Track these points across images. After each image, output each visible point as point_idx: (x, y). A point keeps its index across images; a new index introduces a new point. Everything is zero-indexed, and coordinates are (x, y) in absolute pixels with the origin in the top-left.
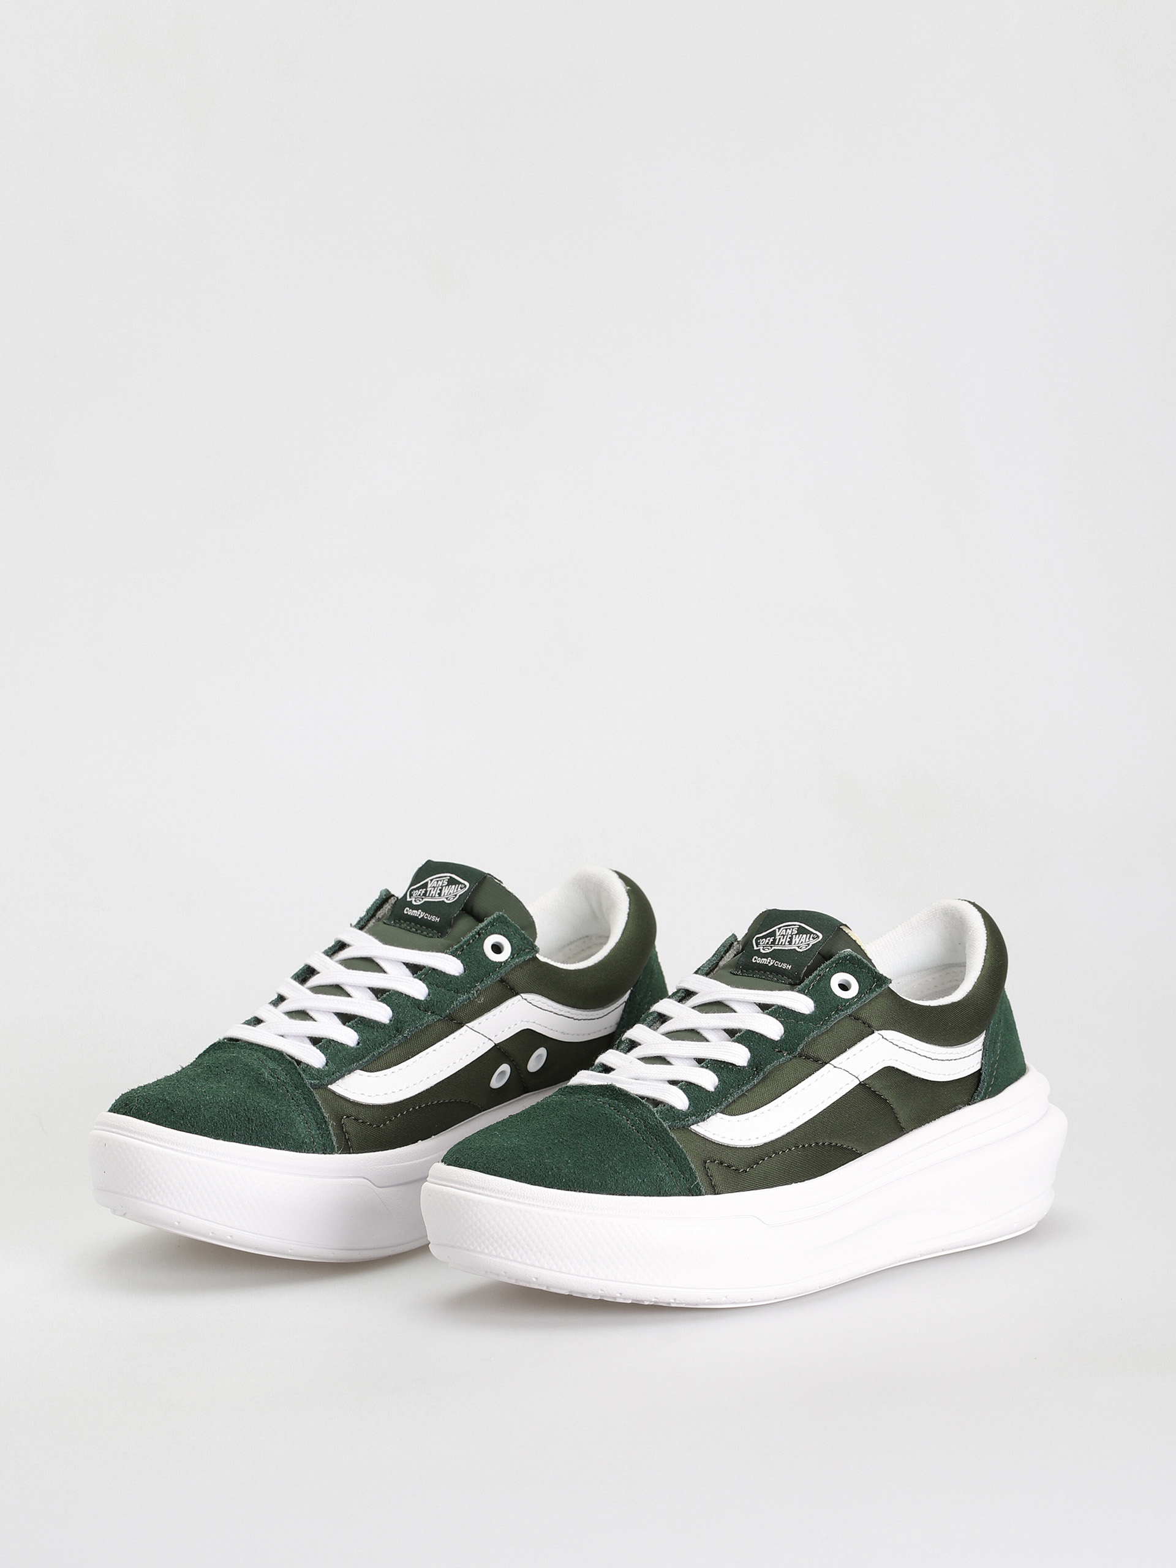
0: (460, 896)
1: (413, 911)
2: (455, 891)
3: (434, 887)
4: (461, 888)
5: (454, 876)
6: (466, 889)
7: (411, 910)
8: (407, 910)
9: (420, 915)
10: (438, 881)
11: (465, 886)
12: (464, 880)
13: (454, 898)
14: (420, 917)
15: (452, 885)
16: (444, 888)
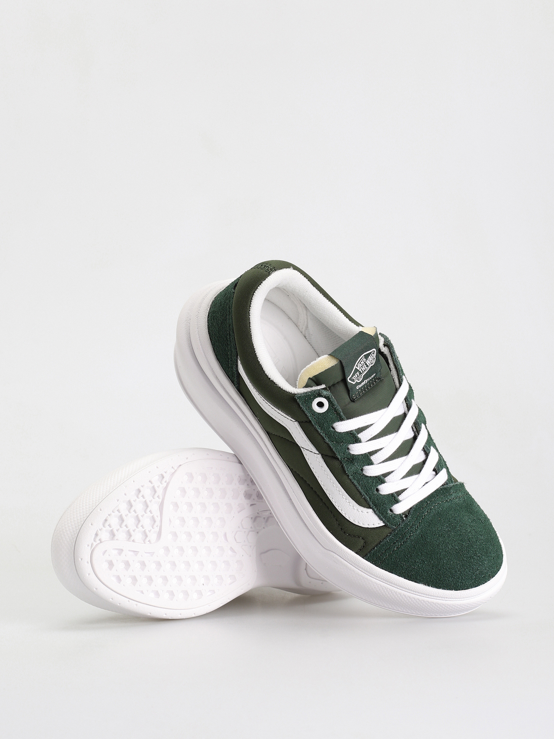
0: (376, 356)
2: (372, 357)
3: (362, 366)
4: (373, 354)
5: (365, 354)
6: (376, 351)
7: (360, 385)
8: (358, 387)
11: (374, 351)
14: (366, 383)
15: (368, 357)
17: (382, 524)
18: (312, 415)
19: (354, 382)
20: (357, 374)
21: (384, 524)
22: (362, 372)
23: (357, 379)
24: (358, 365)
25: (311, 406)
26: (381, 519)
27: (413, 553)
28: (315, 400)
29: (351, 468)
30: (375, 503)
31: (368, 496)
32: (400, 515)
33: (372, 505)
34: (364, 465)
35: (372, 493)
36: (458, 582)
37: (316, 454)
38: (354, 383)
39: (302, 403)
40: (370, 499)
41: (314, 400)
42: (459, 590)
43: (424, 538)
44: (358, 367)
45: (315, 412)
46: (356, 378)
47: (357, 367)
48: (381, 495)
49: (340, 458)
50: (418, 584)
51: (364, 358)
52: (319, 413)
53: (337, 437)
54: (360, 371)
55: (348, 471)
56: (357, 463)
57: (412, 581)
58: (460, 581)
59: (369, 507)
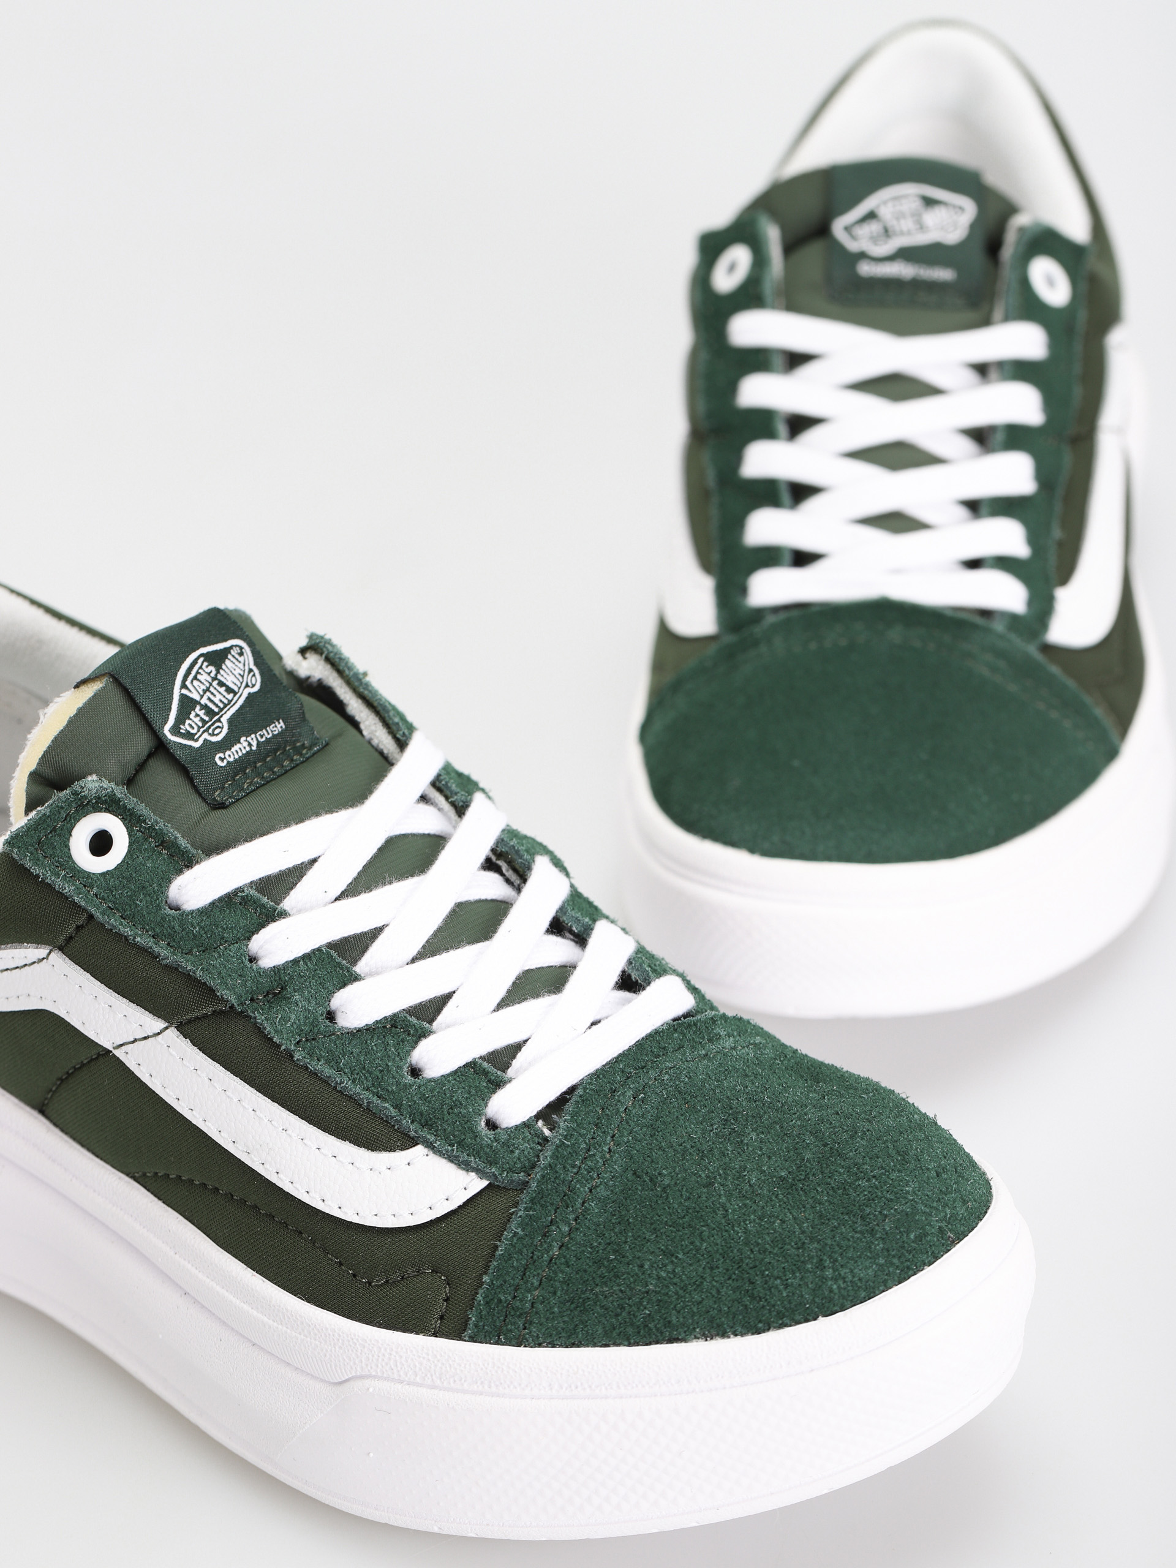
0: (256, 664)
1: (233, 749)
2: (240, 665)
3: (209, 688)
4: (241, 654)
6: (249, 647)
7: (228, 753)
8: (222, 759)
9: (250, 745)
10: (195, 678)
11: (242, 645)
12: (226, 640)
13: (254, 675)
14: (254, 748)
15: (224, 662)
16: (219, 677)
17: (476, 1184)
18: (85, 886)
19: (197, 740)
20: (197, 715)
21: (484, 1183)
22: (216, 710)
23: (202, 730)
24: (188, 683)
25: (70, 857)
26: (466, 1166)
27: (626, 1242)
28: (74, 833)
29: (285, 1020)
30: (422, 1114)
31: (385, 1100)
32: (526, 1125)
33: (413, 1129)
34: (331, 993)
35: (398, 1084)
36: (824, 1279)
37: (159, 1034)
38: (197, 745)
39: (36, 860)
40: (397, 1107)
41: (71, 835)
42: (843, 1308)
43: (647, 1179)
44: (190, 691)
45: (88, 875)
46: (199, 728)
47: (184, 691)
48: (430, 1080)
49: (233, 1000)
50: (683, 1344)
51: (206, 664)
52: (104, 874)
53: (195, 928)
54: (206, 705)
55: (276, 1031)
56: (300, 990)
57: (657, 1342)
58: (829, 1273)
59: (408, 1142)
